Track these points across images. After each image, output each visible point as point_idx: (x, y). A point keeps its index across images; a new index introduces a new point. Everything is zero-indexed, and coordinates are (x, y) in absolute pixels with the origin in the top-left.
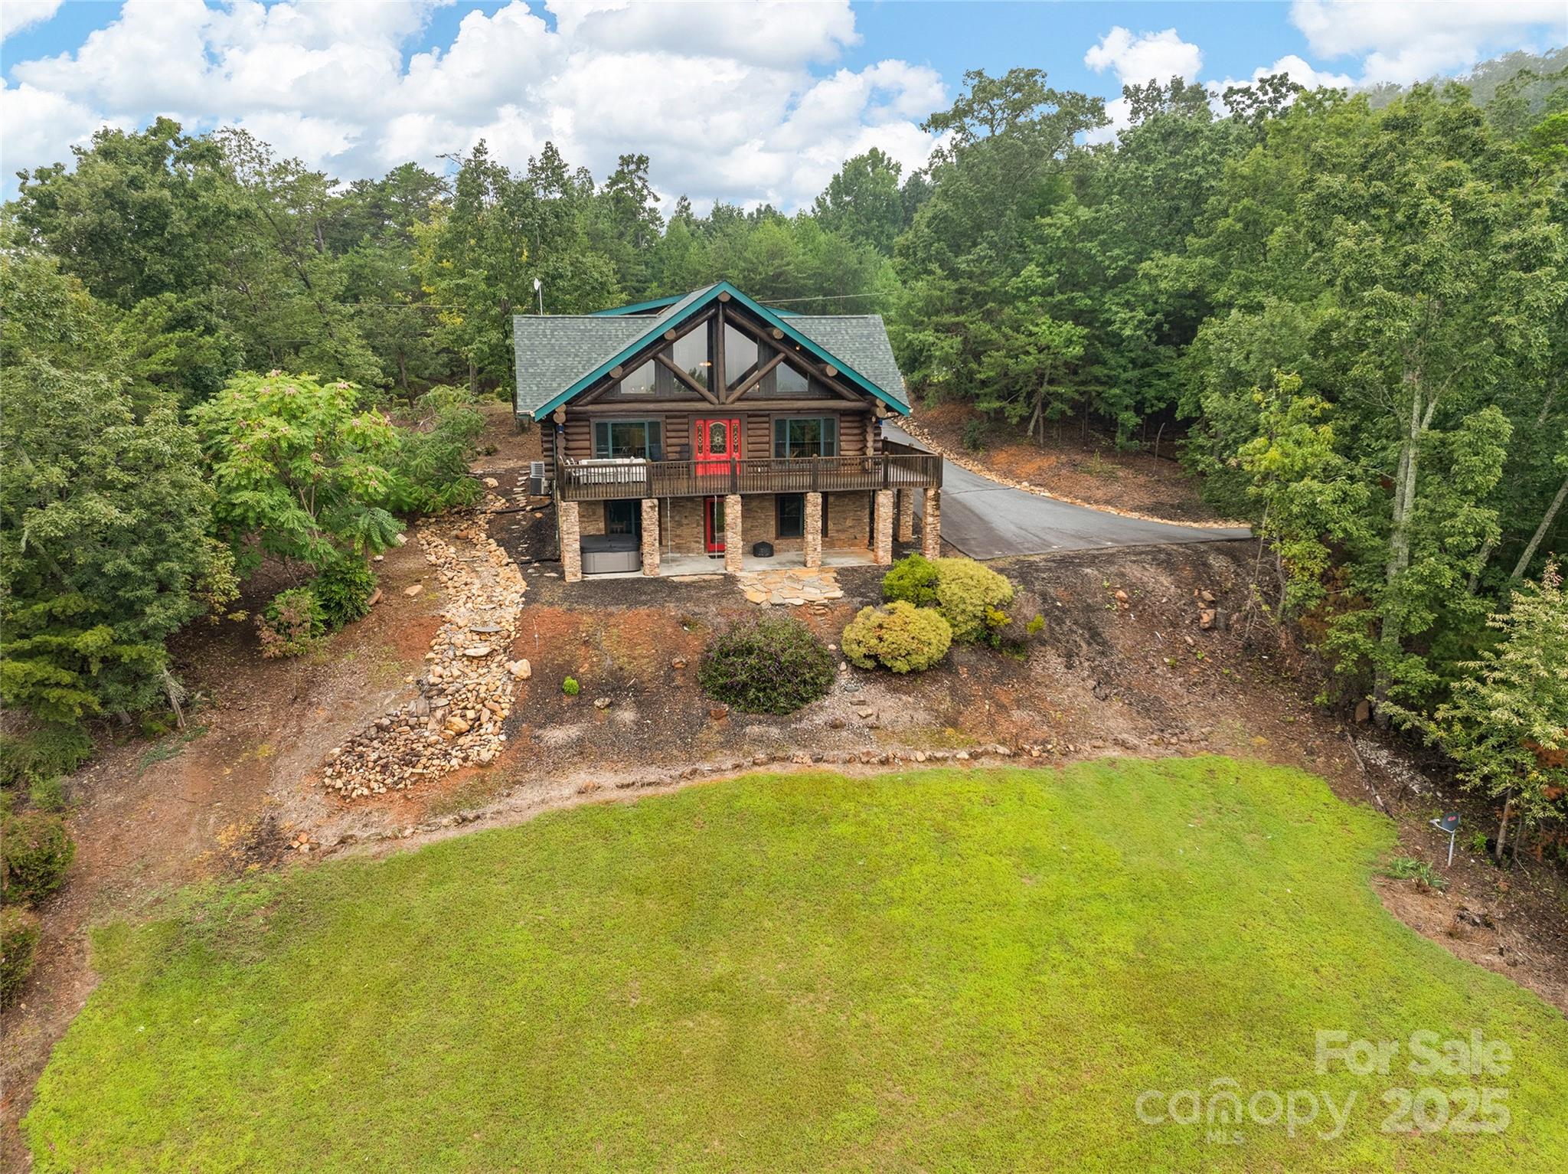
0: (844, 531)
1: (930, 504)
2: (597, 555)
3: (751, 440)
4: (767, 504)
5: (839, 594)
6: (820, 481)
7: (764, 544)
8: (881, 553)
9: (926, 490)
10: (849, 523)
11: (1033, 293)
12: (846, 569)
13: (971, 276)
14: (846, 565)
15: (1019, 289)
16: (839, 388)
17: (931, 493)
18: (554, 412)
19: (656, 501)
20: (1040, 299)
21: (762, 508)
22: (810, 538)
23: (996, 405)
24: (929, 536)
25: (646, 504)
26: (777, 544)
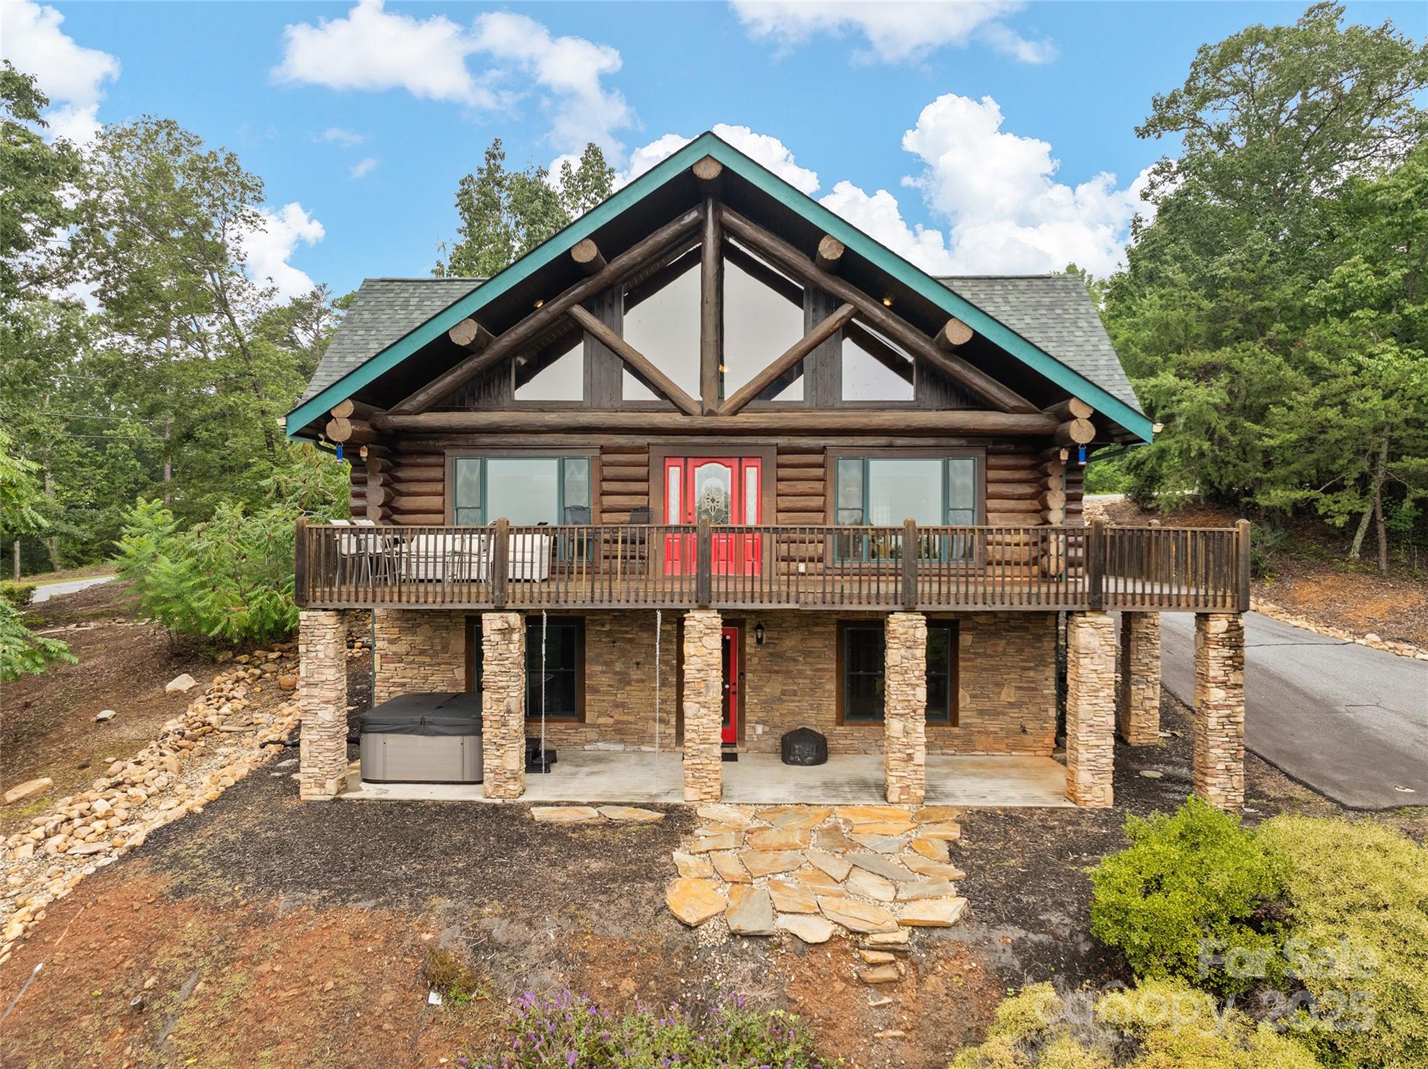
0: (995, 713)
1: (1217, 656)
2: (393, 740)
3: (785, 502)
4: (817, 644)
5: (949, 908)
6: (923, 587)
7: (804, 735)
8: (1084, 777)
9: (1202, 618)
10: (1008, 695)
11: (1362, 303)
12: (988, 815)
13: (1238, 283)
14: (991, 802)
15: (1331, 300)
16: (979, 381)
17: (1218, 626)
18: (328, 417)
19: (515, 619)
20: (1373, 314)
21: (807, 654)
22: (894, 726)
23: (1299, 495)
24: (1214, 740)
25: (491, 623)
26: (840, 735)
